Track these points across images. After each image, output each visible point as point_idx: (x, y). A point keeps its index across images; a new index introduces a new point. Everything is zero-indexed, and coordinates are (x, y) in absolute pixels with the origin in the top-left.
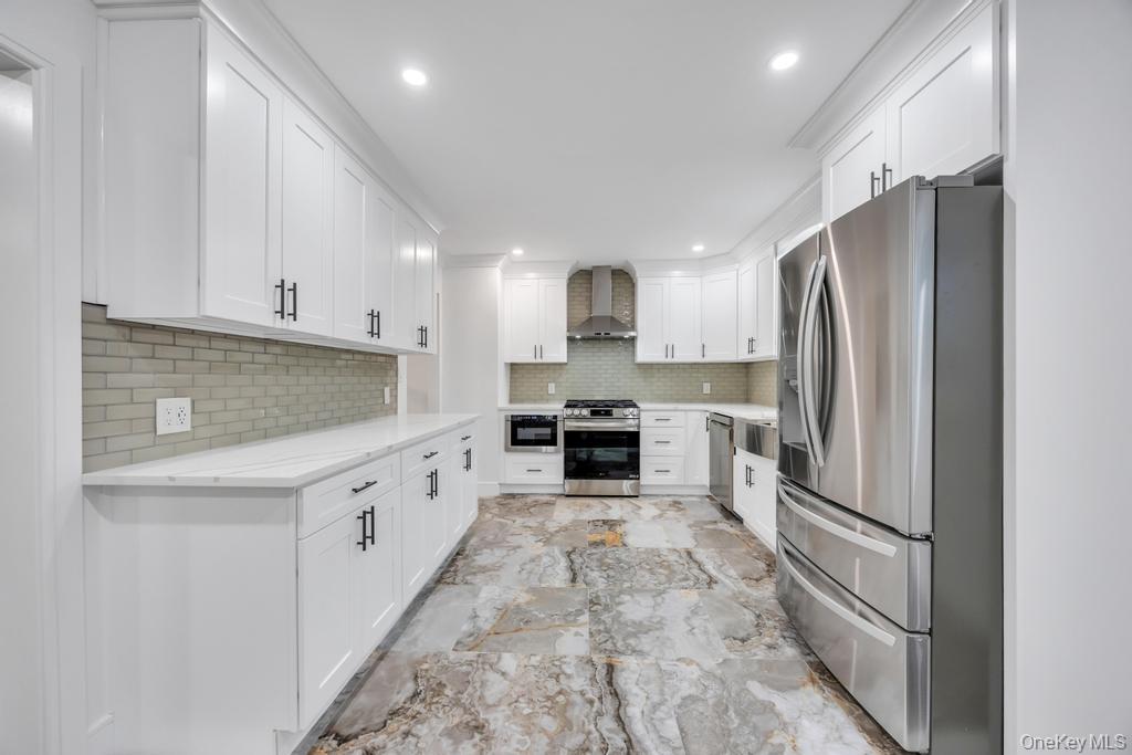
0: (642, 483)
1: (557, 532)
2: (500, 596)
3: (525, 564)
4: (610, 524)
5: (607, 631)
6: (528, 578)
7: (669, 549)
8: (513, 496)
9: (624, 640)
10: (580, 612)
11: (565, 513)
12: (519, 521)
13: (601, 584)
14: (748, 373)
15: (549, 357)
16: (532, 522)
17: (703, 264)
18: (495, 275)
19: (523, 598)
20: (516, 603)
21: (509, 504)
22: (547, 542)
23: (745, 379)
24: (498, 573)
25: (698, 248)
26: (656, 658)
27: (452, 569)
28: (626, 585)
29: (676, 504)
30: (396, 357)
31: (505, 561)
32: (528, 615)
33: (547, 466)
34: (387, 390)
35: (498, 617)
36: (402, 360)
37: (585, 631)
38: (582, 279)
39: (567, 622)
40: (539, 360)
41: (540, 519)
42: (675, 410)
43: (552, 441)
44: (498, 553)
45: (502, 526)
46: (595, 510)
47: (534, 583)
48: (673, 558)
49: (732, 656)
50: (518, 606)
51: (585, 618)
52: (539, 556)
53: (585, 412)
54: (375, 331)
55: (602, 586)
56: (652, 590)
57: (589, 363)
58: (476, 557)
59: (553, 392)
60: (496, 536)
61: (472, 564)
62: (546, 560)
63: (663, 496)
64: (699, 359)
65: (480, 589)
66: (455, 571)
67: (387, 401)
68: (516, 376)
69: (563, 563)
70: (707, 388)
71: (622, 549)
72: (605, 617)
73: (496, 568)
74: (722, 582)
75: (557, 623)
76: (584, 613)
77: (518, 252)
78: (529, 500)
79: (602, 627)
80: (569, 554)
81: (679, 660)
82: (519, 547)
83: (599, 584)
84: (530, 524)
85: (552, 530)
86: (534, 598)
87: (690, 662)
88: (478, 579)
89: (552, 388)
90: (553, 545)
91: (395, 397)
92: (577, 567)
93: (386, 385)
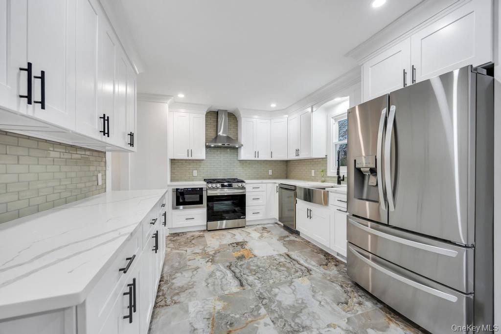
0: (247, 220)
1: (215, 254)
2: (203, 307)
3: (207, 279)
4: (241, 244)
5: (281, 317)
6: (214, 289)
7: (278, 255)
8: (177, 234)
9: (294, 321)
10: (258, 308)
11: (214, 242)
12: (189, 250)
13: (258, 285)
14: (287, 165)
15: (195, 157)
16: (198, 250)
17: (272, 114)
18: (165, 107)
19: (220, 306)
20: (216, 310)
21: (177, 240)
22: (213, 261)
23: (285, 168)
24: (194, 289)
25: (273, 105)
26: (318, 329)
27: (161, 294)
28: (271, 281)
29: (264, 229)
30: (105, 153)
31: (194, 279)
32: (229, 318)
33: (198, 215)
34: (100, 175)
35: (210, 326)
36: (109, 155)
37: (268, 320)
38: (213, 116)
39: (255, 316)
40: (190, 158)
41: (201, 247)
42: (262, 183)
43: (201, 202)
44: (187, 275)
45: (180, 255)
46: (228, 238)
47: (220, 293)
48: (282, 260)
49: (349, 316)
50: (218, 312)
51: (263, 311)
52: (213, 272)
53: (219, 185)
54: (106, 132)
55: (259, 285)
56: (285, 283)
57: (215, 160)
58: (174, 281)
59: (196, 175)
60: (180, 262)
61: (173, 287)
62: (218, 274)
63: (256, 225)
64: (269, 159)
65: (188, 306)
66: (163, 295)
67: (100, 183)
68: (175, 166)
69: (230, 275)
70: (270, 172)
71: (256, 259)
72: (274, 306)
73: (191, 286)
74: (314, 270)
75: (250, 319)
76: (260, 308)
77: (181, 96)
78: (189, 235)
79: (276, 315)
80: (229, 267)
81: (329, 326)
82: (198, 268)
83: (257, 284)
84: (197, 251)
85: (211, 253)
86: (226, 304)
87: (335, 327)
88: (182, 298)
89: (195, 173)
90: (217, 263)
91: (104, 180)
92: (238, 275)
93: (99, 172)
